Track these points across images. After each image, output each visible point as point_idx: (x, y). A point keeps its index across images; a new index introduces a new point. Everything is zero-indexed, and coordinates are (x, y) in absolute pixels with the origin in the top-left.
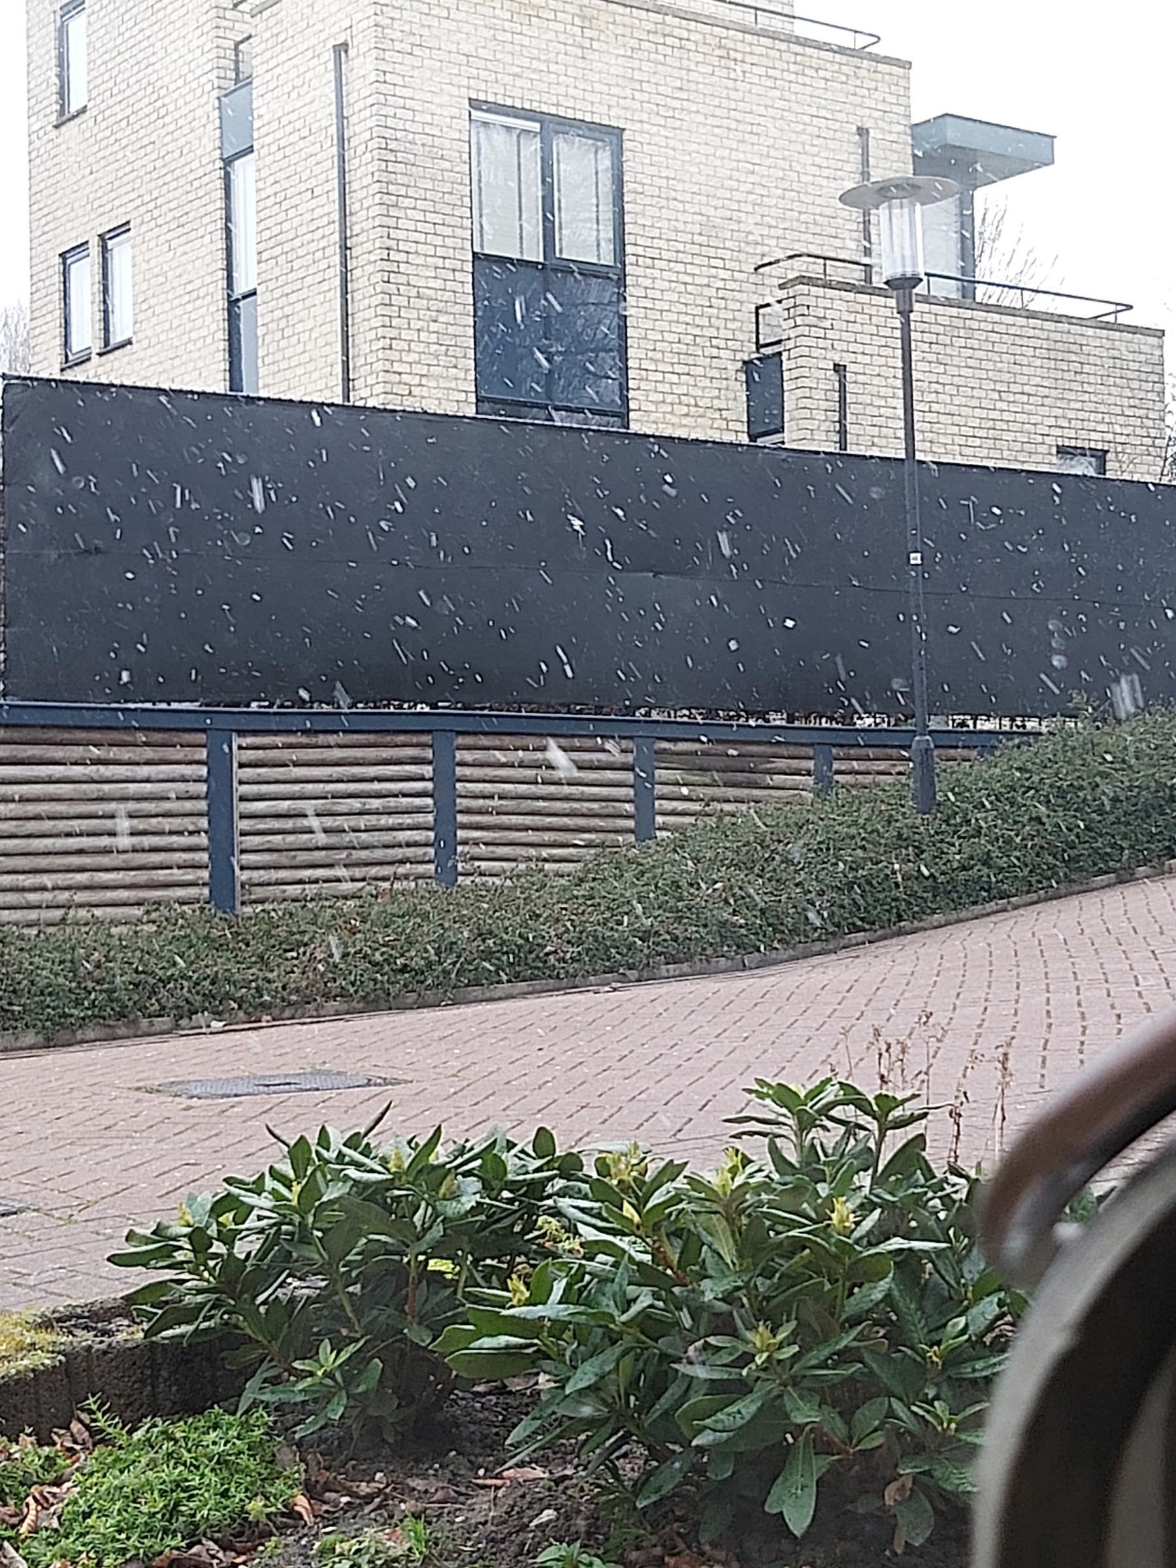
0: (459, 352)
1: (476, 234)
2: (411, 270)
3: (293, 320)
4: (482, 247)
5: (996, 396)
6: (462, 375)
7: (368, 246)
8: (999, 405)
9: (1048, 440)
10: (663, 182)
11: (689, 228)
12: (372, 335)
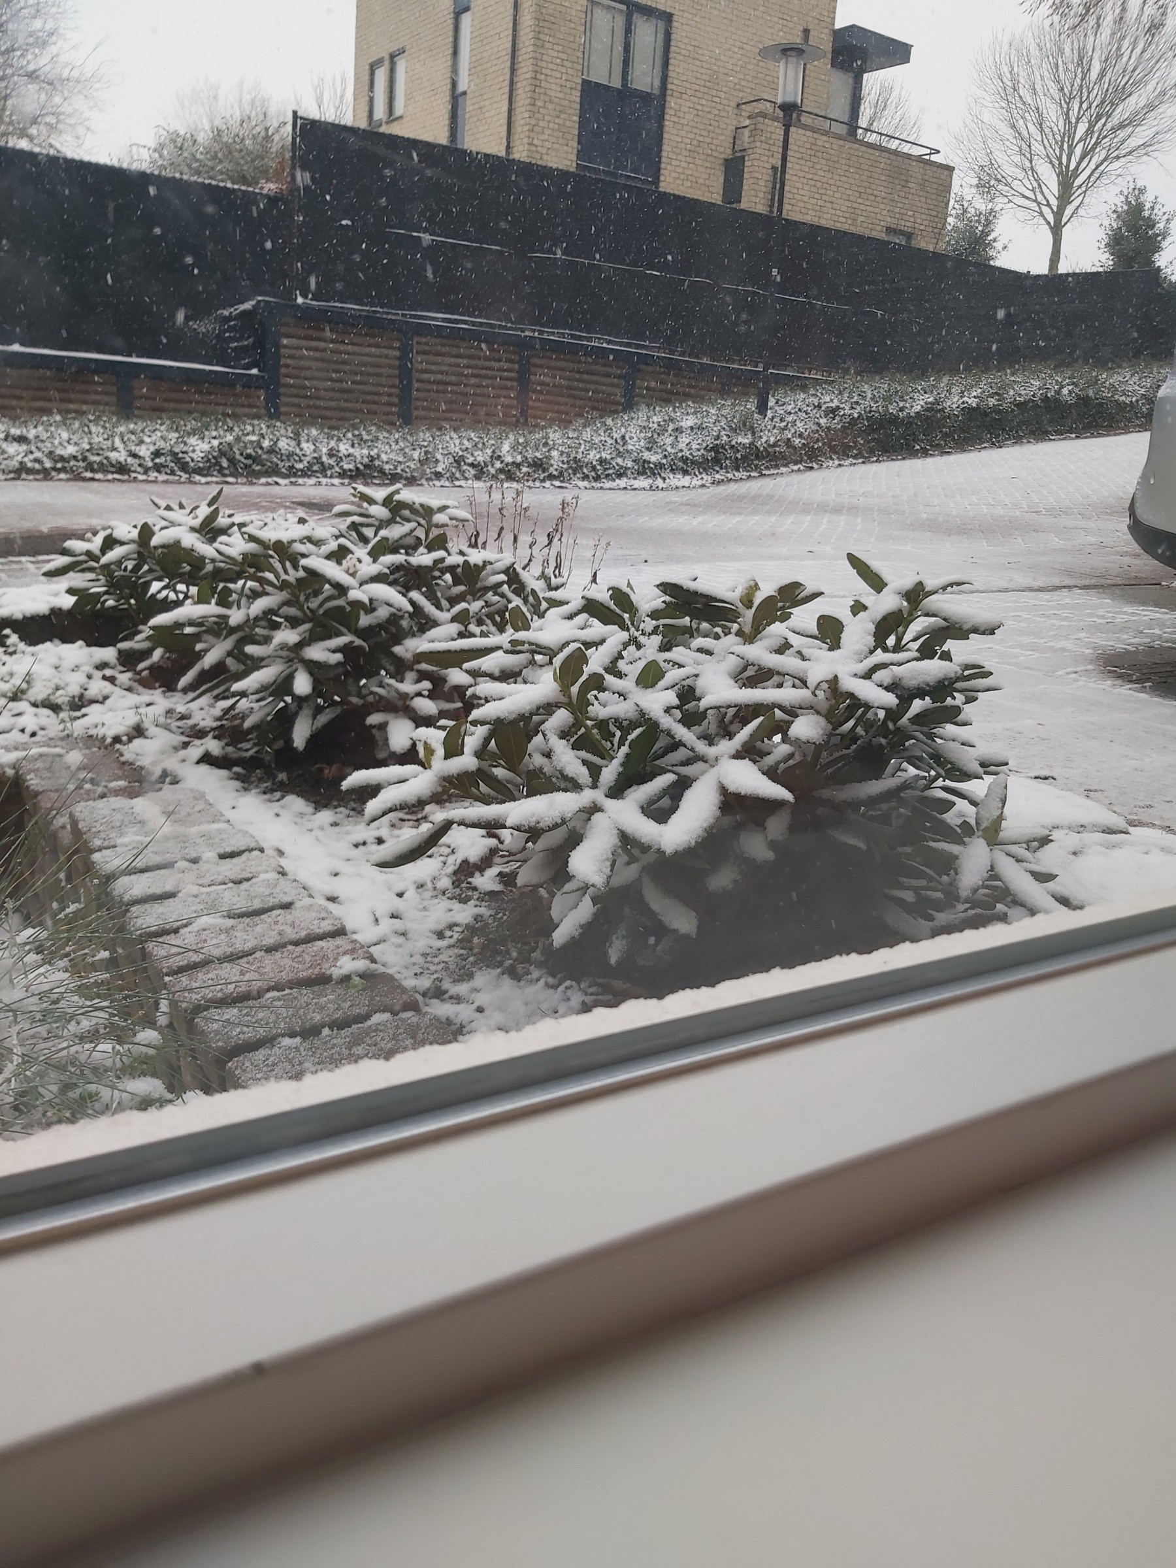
0: (570, 137)
1: (585, 69)
2: (548, 86)
3: (484, 110)
4: (588, 76)
5: (858, 195)
6: (570, 150)
7: (525, 69)
8: (860, 200)
9: (882, 223)
10: (691, 48)
11: (704, 77)
12: (523, 122)
